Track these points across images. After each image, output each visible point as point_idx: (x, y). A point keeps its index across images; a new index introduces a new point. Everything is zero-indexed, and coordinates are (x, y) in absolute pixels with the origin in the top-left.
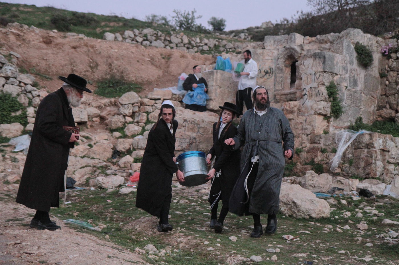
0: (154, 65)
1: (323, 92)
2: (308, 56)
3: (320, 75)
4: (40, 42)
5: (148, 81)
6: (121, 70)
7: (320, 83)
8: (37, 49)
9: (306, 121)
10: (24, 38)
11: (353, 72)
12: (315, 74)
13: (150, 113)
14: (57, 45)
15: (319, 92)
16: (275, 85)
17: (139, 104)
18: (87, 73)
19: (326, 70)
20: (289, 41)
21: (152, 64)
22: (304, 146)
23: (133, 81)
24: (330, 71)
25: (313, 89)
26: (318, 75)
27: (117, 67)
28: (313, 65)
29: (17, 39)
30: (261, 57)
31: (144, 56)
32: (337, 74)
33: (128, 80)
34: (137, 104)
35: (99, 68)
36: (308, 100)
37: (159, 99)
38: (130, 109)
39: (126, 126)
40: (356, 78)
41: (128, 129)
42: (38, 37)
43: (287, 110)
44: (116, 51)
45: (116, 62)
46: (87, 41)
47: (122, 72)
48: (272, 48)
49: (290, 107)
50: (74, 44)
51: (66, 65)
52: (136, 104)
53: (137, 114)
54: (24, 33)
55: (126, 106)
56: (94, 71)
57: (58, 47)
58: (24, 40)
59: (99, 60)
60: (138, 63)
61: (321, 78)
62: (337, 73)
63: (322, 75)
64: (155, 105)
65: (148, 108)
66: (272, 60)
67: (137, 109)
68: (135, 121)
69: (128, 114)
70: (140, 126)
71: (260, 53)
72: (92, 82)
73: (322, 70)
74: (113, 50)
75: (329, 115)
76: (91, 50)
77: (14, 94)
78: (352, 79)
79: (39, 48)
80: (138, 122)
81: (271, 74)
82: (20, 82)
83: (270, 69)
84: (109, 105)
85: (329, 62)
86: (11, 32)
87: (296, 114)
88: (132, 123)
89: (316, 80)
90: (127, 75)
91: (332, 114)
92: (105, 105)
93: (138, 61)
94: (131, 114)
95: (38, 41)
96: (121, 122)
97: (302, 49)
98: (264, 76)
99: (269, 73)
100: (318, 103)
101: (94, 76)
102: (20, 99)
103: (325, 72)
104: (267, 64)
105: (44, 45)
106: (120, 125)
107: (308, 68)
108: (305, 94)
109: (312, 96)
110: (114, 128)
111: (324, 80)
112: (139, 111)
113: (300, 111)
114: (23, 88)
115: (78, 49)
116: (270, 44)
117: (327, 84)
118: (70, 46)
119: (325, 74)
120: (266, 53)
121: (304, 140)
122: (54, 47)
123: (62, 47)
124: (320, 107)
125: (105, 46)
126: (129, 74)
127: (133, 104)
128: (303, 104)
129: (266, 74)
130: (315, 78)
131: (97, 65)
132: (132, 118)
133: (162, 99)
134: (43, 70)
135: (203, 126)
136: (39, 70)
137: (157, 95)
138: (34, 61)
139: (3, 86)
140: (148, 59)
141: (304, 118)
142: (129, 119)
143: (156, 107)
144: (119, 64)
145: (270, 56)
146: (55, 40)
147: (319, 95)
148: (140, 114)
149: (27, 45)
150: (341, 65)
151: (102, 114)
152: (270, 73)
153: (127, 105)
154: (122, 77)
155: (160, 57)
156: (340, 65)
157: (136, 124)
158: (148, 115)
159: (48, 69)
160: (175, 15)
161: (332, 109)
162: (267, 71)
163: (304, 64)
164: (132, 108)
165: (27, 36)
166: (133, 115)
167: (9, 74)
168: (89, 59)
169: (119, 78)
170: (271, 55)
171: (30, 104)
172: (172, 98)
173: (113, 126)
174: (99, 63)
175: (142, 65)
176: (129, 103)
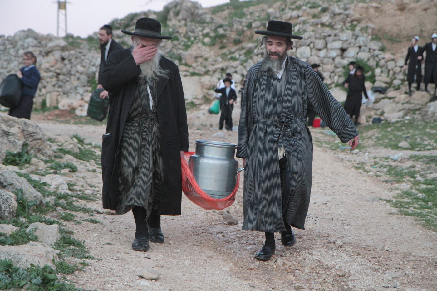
4: (395, 10)
14: (410, 10)
29: (376, 11)
50: (425, 7)
77: (366, 59)
79: (394, 16)
82: (370, 49)
86: (372, 6)
102: (370, 62)
105: (398, 12)
114: (372, 54)
138: (387, 28)
139: (358, 53)
167: (361, 43)
171: (377, 65)
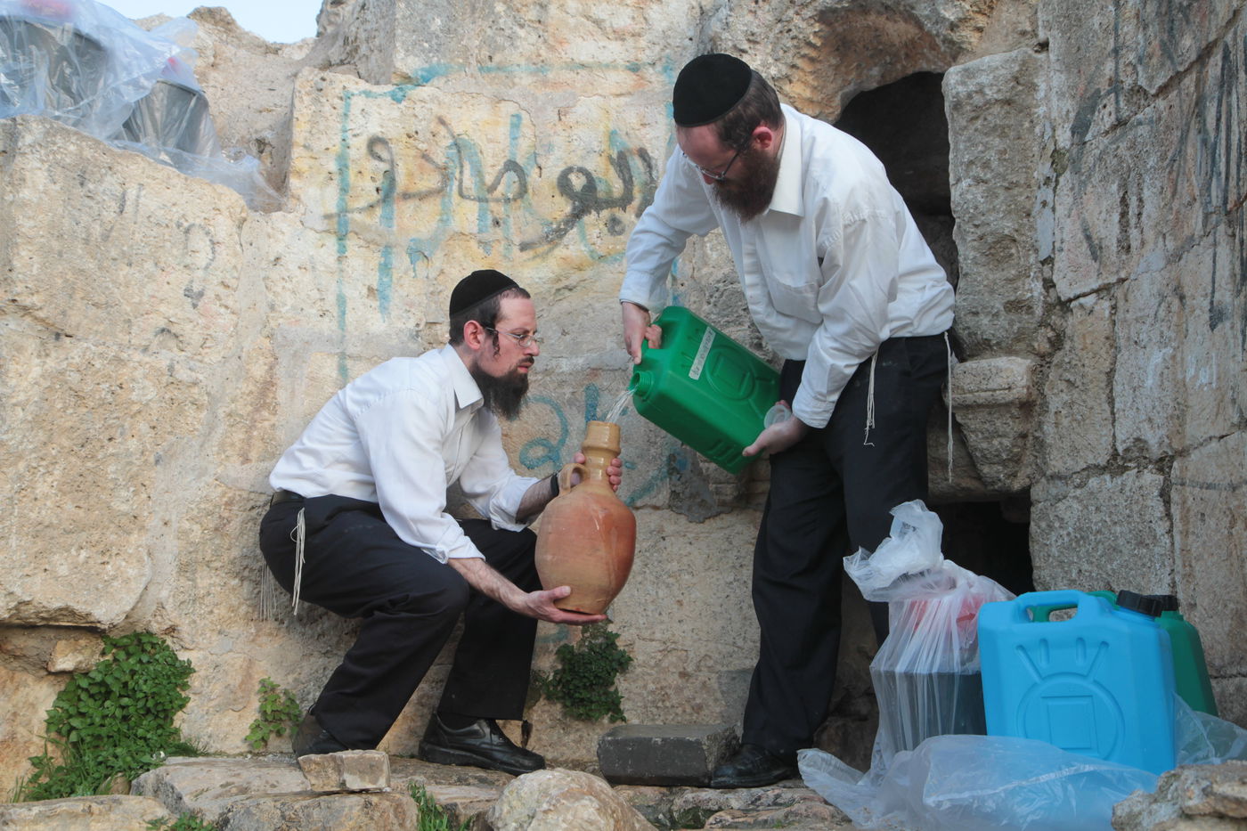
30: (527, 40)
66: (634, 68)
81: (627, 216)
83: (621, 163)
98: (556, 235)
99: (610, 203)
104: (586, 107)
129: (577, 215)
145: (620, 36)
152: (625, 201)
170: (624, 20)
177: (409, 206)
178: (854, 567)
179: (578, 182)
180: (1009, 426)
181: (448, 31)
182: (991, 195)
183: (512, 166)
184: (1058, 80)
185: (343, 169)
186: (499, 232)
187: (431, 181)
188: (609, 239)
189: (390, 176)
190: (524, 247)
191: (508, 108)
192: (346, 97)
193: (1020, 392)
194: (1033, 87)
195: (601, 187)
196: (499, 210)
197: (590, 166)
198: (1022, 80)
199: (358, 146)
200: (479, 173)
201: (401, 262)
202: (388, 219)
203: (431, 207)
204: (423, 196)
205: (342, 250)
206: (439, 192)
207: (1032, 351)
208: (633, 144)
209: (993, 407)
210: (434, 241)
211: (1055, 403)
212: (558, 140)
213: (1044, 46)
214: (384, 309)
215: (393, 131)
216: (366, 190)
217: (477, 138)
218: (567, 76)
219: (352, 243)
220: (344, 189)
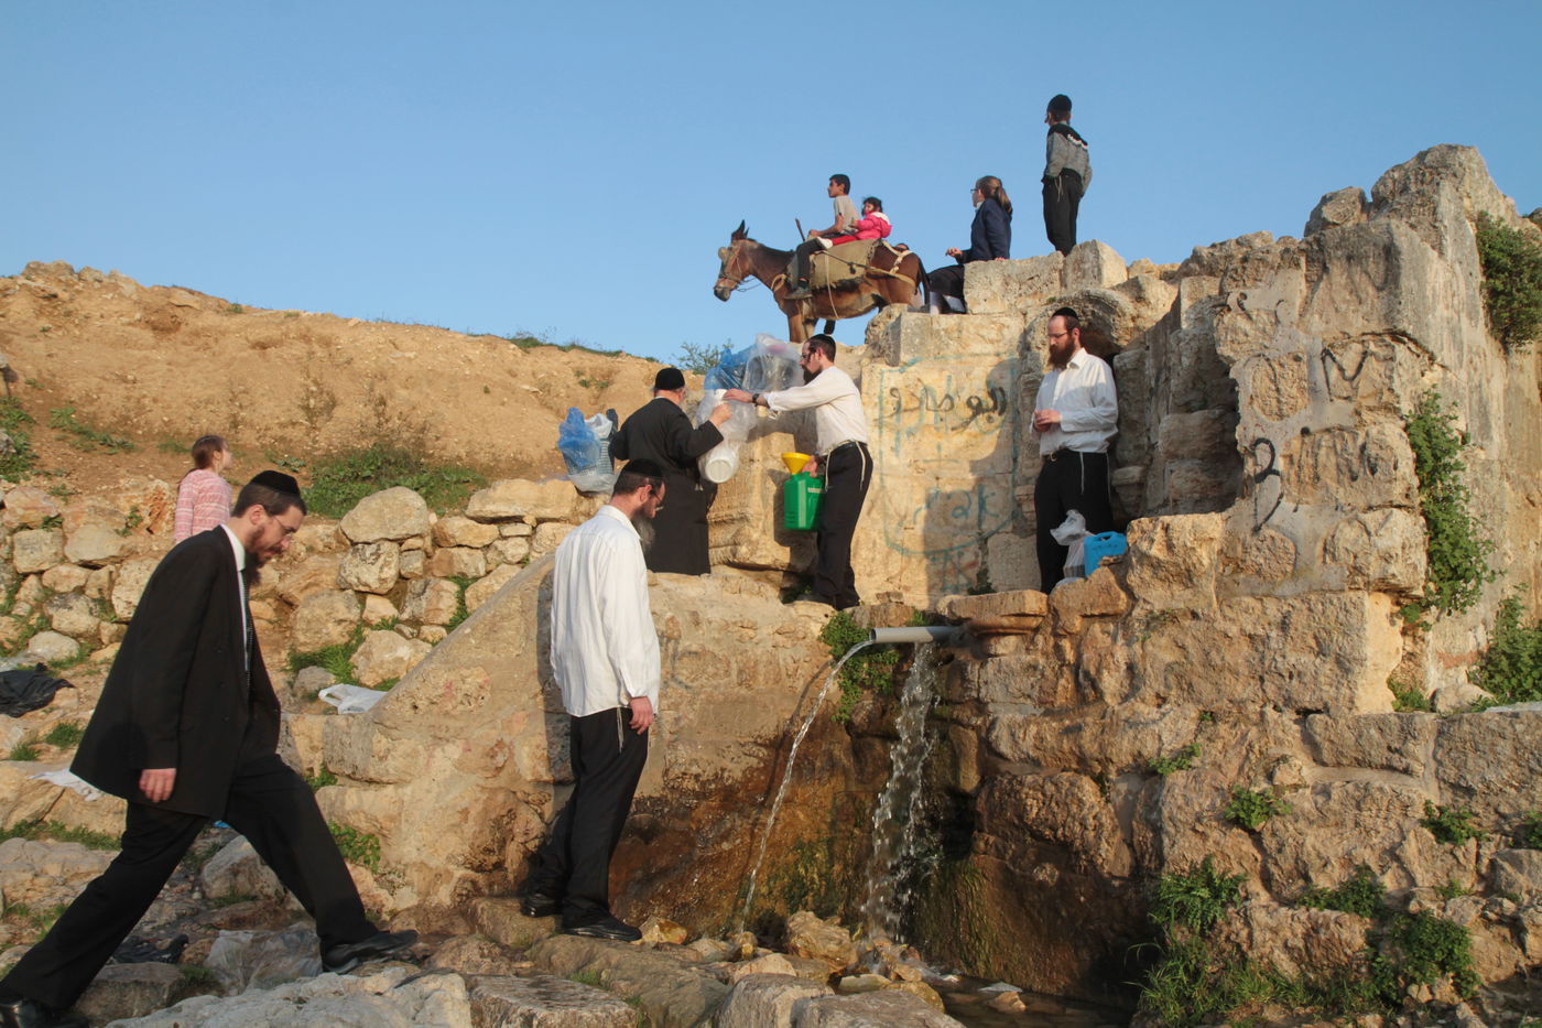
0: (551, 408)
1: (1397, 452)
2: (1270, 258)
3: (1365, 354)
5: (515, 459)
6: (421, 420)
7: (1372, 402)
8: (112, 345)
9: (1284, 625)
10: (70, 307)
11: (1476, 360)
12: (1326, 353)
13: (476, 579)
15: (1372, 450)
16: (1015, 460)
17: (428, 541)
18: (290, 432)
19: (1403, 326)
20: (1070, 277)
21: (545, 405)
22: (1289, 781)
23: (459, 458)
24: (1416, 336)
25: (1326, 440)
26: (1349, 359)
27: (405, 409)
28: (1307, 302)
30: (954, 345)
31: (515, 376)
32: (1432, 358)
33: (441, 457)
34: (417, 542)
35: (338, 412)
36: (1286, 504)
37: (518, 519)
38: (386, 564)
39: (362, 640)
40: (1484, 395)
41: (368, 655)
42: (125, 306)
43: (1156, 565)
44: (412, 355)
45: (403, 393)
46: (310, 324)
47: (423, 430)
48: (998, 307)
49: (1170, 547)
51: (208, 402)
52: (410, 543)
53: (417, 585)
54: (78, 292)
55: (369, 550)
56: (318, 425)
57: (199, 342)
58: (68, 314)
59: (340, 385)
60: (485, 396)
61: (1373, 368)
62: (1436, 352)
63: (1382, 352)
64: (499, 544)
65: (465, 558)
66: (997, 355)
67: (415, 564)
68: (405, 616)
69: (375, 585)
70: (425, 640)
71: (946, 331)
72: (297, 463)
73: (1374, 327)
74: (399, 354)
75: (1419, 592)
76: (320, 352)
78: (1475, 397)
80: (416, 622)
81: (995, 415)
83: (992, 394)
84: (328, 546)
85: (1413, 283)
87: (1210, 587)
88: (391, 628)
89: (1343, 388)
90: (438, 438)
91: (1432, 586)
92: (311, 550)
93: (487, 391)
94: (391, 585)
95: (125, 320)
96: (340, 622)
97: (1139, 298)
98: (966, 424)
99: (987, 410)
100: (1363, 516)
101: (315, 442)
103: (1398, 336)
104: (978, 372)
106: (336, 634)
107: (1278, 321)
108: (1270, 471)
109: (1317, 477)
110: (304, 649)
111: (1396, 385)
112: (427, 570)
113: (1238, 569)
115: (271, 351)
116: (989, 294)
117: (1406, 407)
118: (247, 338)
119: (1401, 352)
120: (972, 329)
121: (1278, 742)
122: (185, 343)
123: (216, 340)
124: (1383, 543)
125: (371, 339)
126: (445, 434)
127: (400, 542)
128: (1256, 530)
129: (974, 416)
130: (1334, 373)
131: (333, 404)
132: (397, 606)
133: (530, 520)
134: (109, 419)
135: (694, 648)
136: (94, 417)
137: (509, 501)
140: (527, 387)
141: (1273, 610)
142: (380, 608)
143: (501, 553)
144: (415, 397)
145: (992, 342)
146: (191, 319)
147: (1373, 472)
148: (426, 585)
149: (77, 332)
150: (1446, 313)
151: (281, 587)
152: (994, 409)
153: (374, 546)
154: (420, 444)
155: (572, 380)
156: (1441, 311)
157: (407, 630)
158: (464, 588)
159: (132, 414)
160: (686, 354)
161: (1430, 555)
162: (980, 403)
163: (1246, 304)
164: (395, 558)
165: (84, 302)
166: (398, 592)
168: (309, 382)
169: (409, 449)
170: (993, 335)
172: (575, 512)
173: (302, 638)
174: (340, 396)
175: (503, 404)
176: (383, 536)
177: (906, 415)
178: (1054, 533)
179: (974, 402)
180: (1134, 492)
181: (921, 344)
182: (1130, 405)
183: (948, 396)
184: (1152, 361)
185: (881, 401)
186: (943, 424)
187: (916, 404)
188: (987, 425)
189: (899, 403)
190: (953, 429)
191: (946, 373)
192: (882, 373)
193: (1137, 479)
194: (1144, 364)
195: (984, 405)
196: (943, 414)
197: (979, 395)
198: (1140, 360)
199: (886, 392)
200: (934, 400)
201: (904, 437)
202: (898, 420)
203: (916, 414)
204: (912, 410)
205: (881, 432)
206: (919, 408)
207: (1142, 464)
208: (997, 386)
209: (1128, 485)
210: (917, 428)
211: (1150, 483)
212: (967, 386)
213: (1148, 348)
214: (897, 456)
215: (900, 385)
216: (890, 408)
217: (934, 386)
218: (970, 359)
219: (885, 430)
220: (881, 409)
